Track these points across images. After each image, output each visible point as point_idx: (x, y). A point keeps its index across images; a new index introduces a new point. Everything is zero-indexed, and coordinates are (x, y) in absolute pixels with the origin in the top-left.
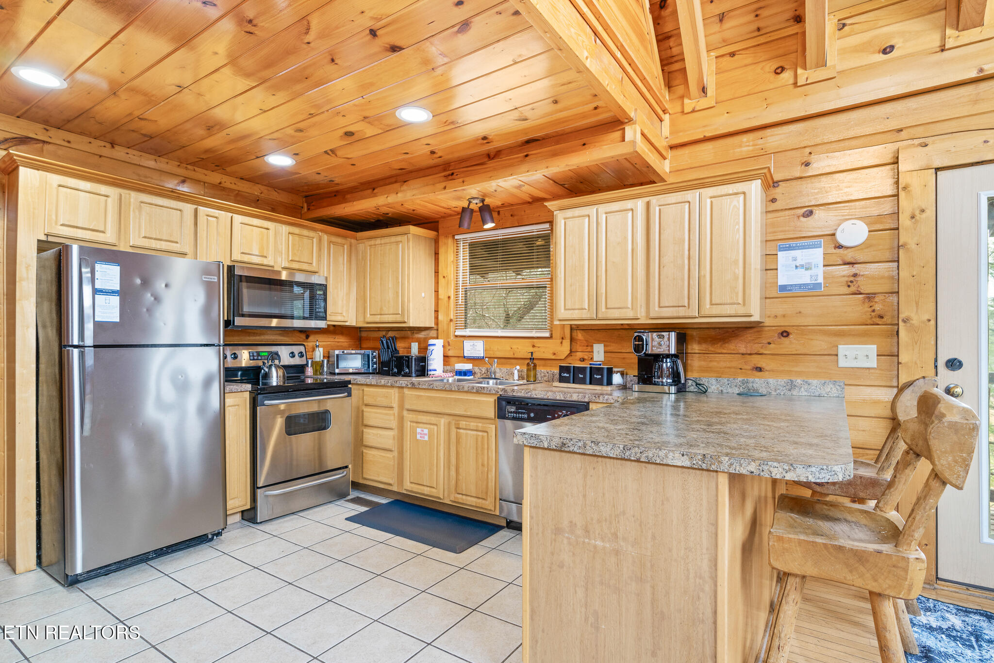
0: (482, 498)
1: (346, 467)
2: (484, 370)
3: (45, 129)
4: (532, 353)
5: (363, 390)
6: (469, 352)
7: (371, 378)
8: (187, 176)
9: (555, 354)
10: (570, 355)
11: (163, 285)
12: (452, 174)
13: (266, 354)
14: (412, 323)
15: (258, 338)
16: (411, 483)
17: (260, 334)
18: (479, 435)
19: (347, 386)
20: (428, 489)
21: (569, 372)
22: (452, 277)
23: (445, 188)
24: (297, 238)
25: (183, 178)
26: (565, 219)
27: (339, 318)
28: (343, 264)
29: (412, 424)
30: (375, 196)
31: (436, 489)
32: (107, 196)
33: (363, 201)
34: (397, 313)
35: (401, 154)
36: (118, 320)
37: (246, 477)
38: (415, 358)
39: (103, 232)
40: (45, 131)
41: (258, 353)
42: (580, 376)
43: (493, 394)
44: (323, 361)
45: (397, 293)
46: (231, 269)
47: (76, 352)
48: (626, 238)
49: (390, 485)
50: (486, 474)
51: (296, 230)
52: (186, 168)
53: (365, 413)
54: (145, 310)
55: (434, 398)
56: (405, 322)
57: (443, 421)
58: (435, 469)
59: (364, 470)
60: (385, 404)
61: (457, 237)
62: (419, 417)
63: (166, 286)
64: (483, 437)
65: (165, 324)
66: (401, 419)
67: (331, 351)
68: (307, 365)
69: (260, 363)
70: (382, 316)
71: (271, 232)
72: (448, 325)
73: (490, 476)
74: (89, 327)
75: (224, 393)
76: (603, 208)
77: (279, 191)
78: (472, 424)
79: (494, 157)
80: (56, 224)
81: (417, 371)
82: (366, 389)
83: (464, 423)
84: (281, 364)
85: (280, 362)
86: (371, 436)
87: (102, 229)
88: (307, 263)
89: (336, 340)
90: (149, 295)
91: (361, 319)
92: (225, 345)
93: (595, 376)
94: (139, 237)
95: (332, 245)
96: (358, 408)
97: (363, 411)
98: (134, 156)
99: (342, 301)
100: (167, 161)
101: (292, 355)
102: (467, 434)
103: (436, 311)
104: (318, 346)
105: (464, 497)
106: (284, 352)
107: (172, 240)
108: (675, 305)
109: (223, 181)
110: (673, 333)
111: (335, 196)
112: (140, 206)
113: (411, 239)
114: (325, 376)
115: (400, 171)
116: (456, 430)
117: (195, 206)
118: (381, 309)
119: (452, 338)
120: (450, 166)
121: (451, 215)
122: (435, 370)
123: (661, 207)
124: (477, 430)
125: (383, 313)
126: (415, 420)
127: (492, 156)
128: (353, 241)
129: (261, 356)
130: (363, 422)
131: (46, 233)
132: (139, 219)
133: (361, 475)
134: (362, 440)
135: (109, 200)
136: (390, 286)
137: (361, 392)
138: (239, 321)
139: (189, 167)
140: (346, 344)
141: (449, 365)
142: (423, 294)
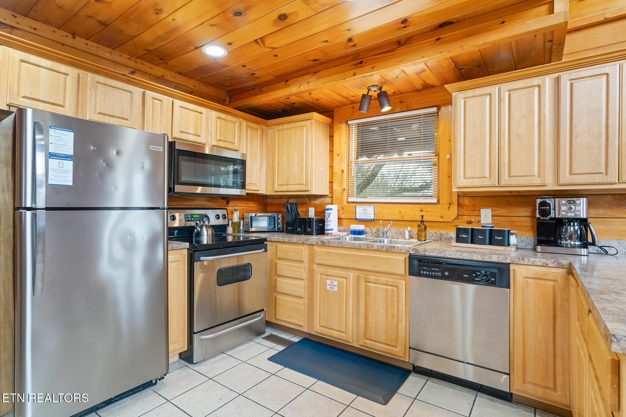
0: (391, 346)
1: (263, 310)
2: (374, 230)
3: (13, 15)
4: (422, 216)
5: (276, 246)
6: (361, 215)
7: (276, 235)
8: (137, 68)
9: (442, 217)
10: (457, 218)
11: (115, 153)
12: (361, 62)
13: (198, 216)
14: (314, 192)
15: (190, 203)
16: (321, 326)
17: (193, 200)
18: (388, 289)
19: (263, 243)
20: (338, 332)
21: (467, 234)
22: (345, 155)
23: (355, 74)
24: (223, 122)
25: (133, 70)
26: (464, 98)
27: (254, 188)
28: (257, 145)
29: (322, 276)
30: (288, 86)
31: (345, 333)
32: (67, 75)
33: (277, 92)
34: (302, 183)
35: (320, 42)
36: (71, 183)
37: (184, 323)
38: (316, 220)
39: (63, 106)
40: (13, 17)
41: (192, 215)
42: (480, 237)
43: (403, 253)
44: (240, 222)
45: (302, 167)
46: (171, 145)
47: (29, 214)
48: (531, 112)
49: (301, 326)
50: (396, 323)
51: (223, 116)
52: (136, 62)
53: (278, 265)
54: (97, 175)
55: (343, 254)
56: (309, 191)
57: (352, 275)
58: (344, 317)
59: (277, 312)
60: (297, 258)
61: (349, 122)
62: (329, 270)
63: (118, 153)
64: (393, 291)
65: (115, 189)
66: (311, 273)
67: (245, 214)
68: (228, 225)
69: (193, 224)
70: (289, 186)
71: (204, 116)
72: (342, 193)
73: (400, 326)
74: (42, 192)
75: (167, 250)
76: (505, 87)
77: (208, 86)
78: (381, 279)
79: (404, 44)
80: (18, 96)
81: (317, 230)
82: (279, 245)
83: (374, 277)
84: (210, 224)
85: (209, 222)
86: (283, 284)
87: (62, 103)
88: (231, 143)
89: (248, 205)
90: (102, 161)
91: (271, 189)
92: (168, 209)
93: (496, 238)
94: (95, 113)
95: (249, 130)
96: (272, 261)
97: (276, 264)
98: (92, 47)
99: (256, 174)
100: (120, 53)
101: (218, 217)
102: (376, 288)
103: (331, 182)
104: (236, 210)
105: (373, 343)
106: (211, 214)
107: (123, 117)
108: (590, 172)
109: (165, 74)
110: (585, 199)
111: (253, 89)
112: (96, 86)
113: (314, 124)
114: (242, 234)
115: (314, 62)
116: (365, 283)
117: (144, 90)
118: (288, 180)
119: (345, 203)
120: (359, 55)
121: (345, 105)
122: (332, 230)
123: (572, 81)
124: (386, 285)
125: (289, 184)
126: (324, 273)
127: (402, 43)
128: (264, 127)
129: (194, 218)
130: (276, 272)
131: (8, 103)
132: (95, 97)
133: (274, 316)
134: (275, 287)
135: (69, 78)
136: (296, 162)
137: (274, 247)
138: (179, 188)
139: (138, 60)
140: (255, 209)
141: (342, 225)
142: (322, 168)
